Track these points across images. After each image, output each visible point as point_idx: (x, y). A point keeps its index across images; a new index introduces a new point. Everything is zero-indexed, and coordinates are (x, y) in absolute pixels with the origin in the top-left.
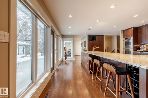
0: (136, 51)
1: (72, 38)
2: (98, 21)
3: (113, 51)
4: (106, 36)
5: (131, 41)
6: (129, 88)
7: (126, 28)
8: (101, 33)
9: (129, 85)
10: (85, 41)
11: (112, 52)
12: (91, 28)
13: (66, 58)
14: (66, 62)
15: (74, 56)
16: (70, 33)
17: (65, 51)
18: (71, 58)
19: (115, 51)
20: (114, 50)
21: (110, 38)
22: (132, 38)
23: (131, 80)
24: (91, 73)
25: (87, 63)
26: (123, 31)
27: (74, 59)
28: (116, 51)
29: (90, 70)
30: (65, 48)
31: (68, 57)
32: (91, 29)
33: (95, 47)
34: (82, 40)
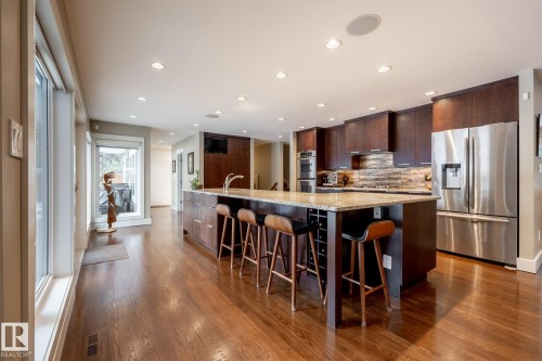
0: (321, 185)
1: (142, 140)
2: (241, 99)
3: (274, 188)
4: (256, 140)
5: (313, 161)
6: (313, 261)
7: (302, 128)
8: (244, 133)
9: (312, 256)
10: (193, 153)
11: (272, 189)
12: (218, 112)
13: (111, 220)
14: (114, 235)
15: (149, 209)
16: (132, 118)
17: (108, 189)
18: (134, 219)
19: (277, 187)
20: (276, 184)
21: (266, 148)
22: (314, 153)
23: (315, 243)
24: (226, 253)
25: (212, 226)
26: (297, 133)
27: (148, 221)
28: (280, 185)
29: (222, 245)
30: (107, 177)
31: (120, 216)
32: (217, 116)
33: (232, 176)
34: (175, 146)
